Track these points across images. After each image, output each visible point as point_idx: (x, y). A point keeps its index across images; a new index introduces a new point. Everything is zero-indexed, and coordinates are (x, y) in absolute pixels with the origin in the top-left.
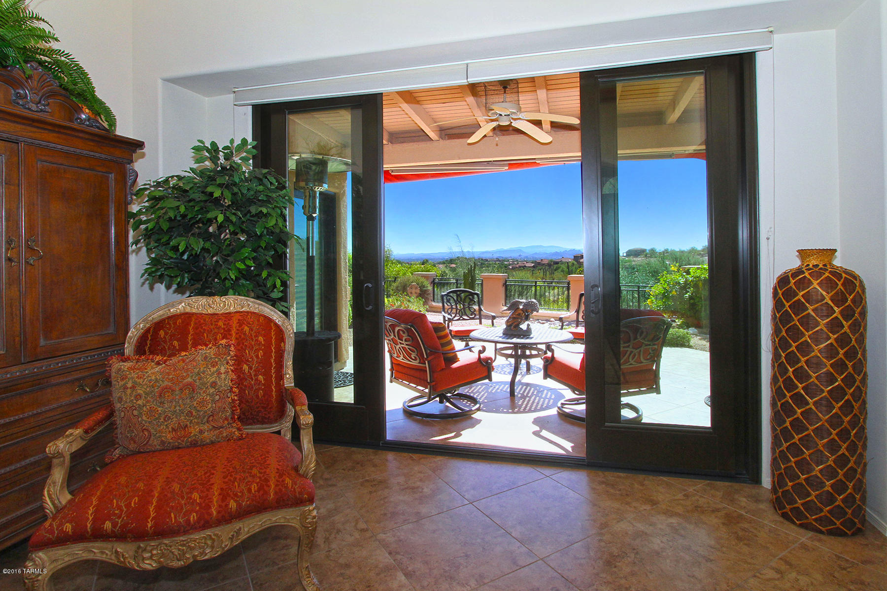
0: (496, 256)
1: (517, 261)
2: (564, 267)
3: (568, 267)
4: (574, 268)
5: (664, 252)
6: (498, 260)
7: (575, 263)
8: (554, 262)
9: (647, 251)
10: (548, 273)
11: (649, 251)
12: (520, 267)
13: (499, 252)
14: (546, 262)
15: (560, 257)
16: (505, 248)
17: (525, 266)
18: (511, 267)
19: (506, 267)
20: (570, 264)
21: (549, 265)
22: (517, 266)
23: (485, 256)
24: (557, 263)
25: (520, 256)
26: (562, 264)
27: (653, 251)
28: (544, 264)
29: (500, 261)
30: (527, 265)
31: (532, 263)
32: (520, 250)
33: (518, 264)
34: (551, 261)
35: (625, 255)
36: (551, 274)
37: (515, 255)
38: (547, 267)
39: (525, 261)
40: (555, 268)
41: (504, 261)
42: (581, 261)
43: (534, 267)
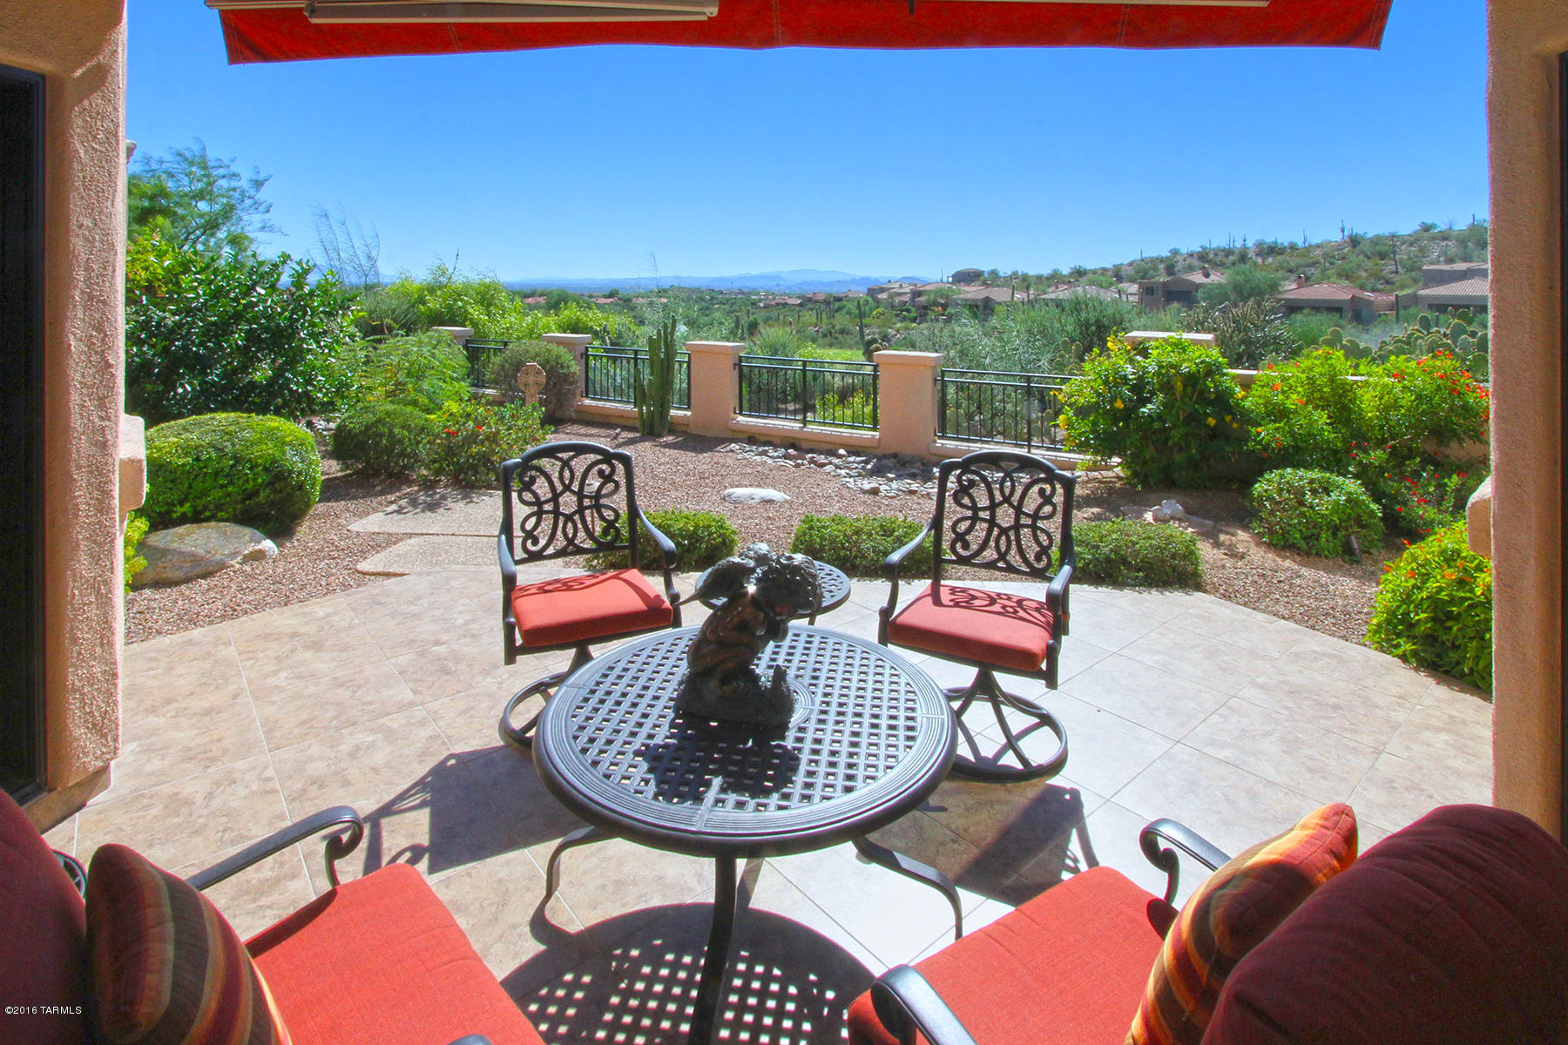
0: (736, 286)
1: (773, 294)
2: (851, 306)
3: (859, 307)
4: (867, 308)
5: (1011, 277)
6: (741, 292)
7: (870, 299)
8: (835, 297)
9: (986, 275)
10: (824, 315)
12: (777, 304)
13: (742, 278)
14: (821, 297)
15: (845, 290)
16: (752, 273)
17: (786, 304)
18: (762, 305)
19: (753, 304)
20: (861, 303)
21: (827, 302)
22: (773, 303)
23: (717, 286)
24: (839, 300)
25: (778, 285)
26: (848, 301)
27: (997, 276)
28: (817, 301)
29: (743, 294)
30: (790, 301)
31: (799, 298)
32: (776, 277)
33: (774, 299)
34: (830, 296)
35: (950, 279)
36: (829, 318)
37: (770, 285)
38: (823, 306)
39: (788, 295)
40: (836, 307)
41: (751, 293)
42: (880, 296)
43: (800, 305)
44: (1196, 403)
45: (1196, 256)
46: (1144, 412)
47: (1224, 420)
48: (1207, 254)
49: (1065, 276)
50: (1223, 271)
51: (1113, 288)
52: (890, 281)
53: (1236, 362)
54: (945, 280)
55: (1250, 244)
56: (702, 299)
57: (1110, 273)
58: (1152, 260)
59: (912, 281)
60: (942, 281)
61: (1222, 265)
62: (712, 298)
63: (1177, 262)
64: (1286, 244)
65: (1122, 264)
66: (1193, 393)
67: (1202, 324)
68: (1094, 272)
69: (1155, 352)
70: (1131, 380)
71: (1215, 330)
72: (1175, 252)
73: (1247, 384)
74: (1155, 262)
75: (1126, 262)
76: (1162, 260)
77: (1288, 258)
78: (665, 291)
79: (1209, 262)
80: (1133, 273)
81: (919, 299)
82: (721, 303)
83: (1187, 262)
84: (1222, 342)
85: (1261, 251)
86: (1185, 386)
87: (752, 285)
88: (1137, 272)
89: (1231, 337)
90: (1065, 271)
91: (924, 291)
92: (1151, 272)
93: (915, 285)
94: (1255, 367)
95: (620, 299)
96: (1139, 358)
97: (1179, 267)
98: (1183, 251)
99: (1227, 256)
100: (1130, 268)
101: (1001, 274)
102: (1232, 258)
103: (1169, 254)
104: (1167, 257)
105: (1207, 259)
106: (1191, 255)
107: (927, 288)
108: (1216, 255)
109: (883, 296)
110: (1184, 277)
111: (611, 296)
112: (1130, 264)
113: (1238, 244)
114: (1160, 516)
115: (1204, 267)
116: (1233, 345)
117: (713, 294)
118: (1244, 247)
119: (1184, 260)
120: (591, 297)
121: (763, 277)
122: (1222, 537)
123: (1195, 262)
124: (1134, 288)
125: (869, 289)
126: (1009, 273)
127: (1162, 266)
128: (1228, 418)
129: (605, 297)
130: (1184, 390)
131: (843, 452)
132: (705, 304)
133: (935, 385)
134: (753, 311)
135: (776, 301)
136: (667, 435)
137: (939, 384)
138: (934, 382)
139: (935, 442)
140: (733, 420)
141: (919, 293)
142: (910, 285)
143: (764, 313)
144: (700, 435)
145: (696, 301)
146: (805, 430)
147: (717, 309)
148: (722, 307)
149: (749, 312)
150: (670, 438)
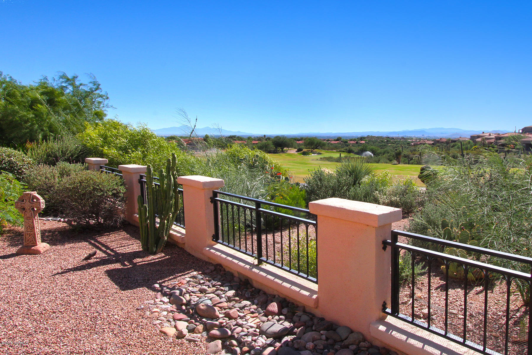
0: (401, 136)
1: (420, 139)
4: (470, 145)
6: (403, 138)
7: (471, 141)
8: (452, 140)
10: (445, 149)
12: (420, 144)
13: (404, 132)
14: (444, 140)
17: (425, 143)
18: (413, 144)
19: (408, 144)
20: (466, 143)
21: (447, 143)
22: (419, 143)
23: (391, 136)
24: (455, 141)
25: (423, 135)
26: (459, 142)
28: (442, 142)
30: (428, 142)
31: (433, 141)
34: (449, 140)
35: (521, 131)
36: (447, 150)
37: (419, 135)
38: (445, 144)
39: (427, 140)
40: (452, 145)
41: (408, 139)
42: (477, 140)
43: (433, 144)
52: (484, 133)
54: (517, 131)
56: (382, 142)
59: (496, 132)
60: (515, 132)
62: (388, 141)
78: (364, 138)
81: (500, 141)
82: (392, 143)
87: (409, 135)
91: (504, 137)
93: (499, 134)
95: (342, 141)
107: (505, 135)
109: (479, 140)
111: (338, 140)
117: (389, 139)
120: (328, 141)
125: (471, 137)
129: (335, 140)
131: (274, 307)
132: (383, 144)
133: (384, 248)
134: (408, 146)
135: (420, 142)
136: (162, 252)
137: (389, 248)
138: (382, 246)
139: (382, 321)
140: (211, 247)
141: (500, 138)
142: (495, 134)
143: (413, 148)
144: (190, 254)
145: (379, 142)
146: (255, 270)
147: (389, 146)
148: (393, 145)
149: (405, 147)
150: (158, 256)
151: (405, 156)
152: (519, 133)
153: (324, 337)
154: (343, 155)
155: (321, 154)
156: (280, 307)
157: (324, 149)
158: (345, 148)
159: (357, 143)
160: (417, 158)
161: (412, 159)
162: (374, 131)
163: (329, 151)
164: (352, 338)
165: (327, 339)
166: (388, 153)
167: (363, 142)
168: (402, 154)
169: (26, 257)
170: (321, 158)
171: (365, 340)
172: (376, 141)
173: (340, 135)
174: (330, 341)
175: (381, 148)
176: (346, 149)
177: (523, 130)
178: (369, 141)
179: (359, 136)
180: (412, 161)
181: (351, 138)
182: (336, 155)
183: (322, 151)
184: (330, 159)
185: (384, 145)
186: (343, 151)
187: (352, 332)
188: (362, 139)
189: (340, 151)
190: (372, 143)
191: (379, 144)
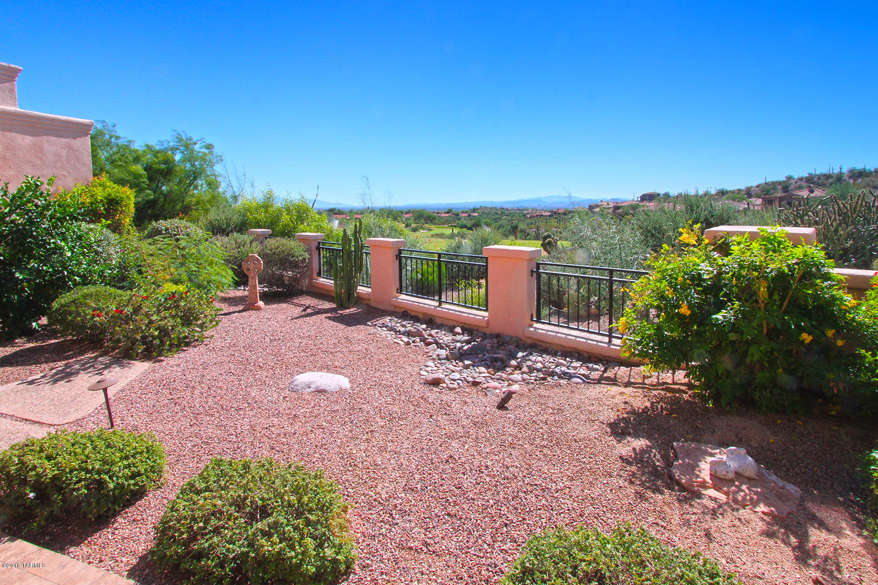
0: (516, 206)
1: (536, 210)
5: (677, 197)
6: (518, 209)
7: (589, 211)
9: (661, 196)
11: (663, 195)
12: (537, 216)
13: (519, 201)
14: (562, 211)
16: (526, 198)
17: (542, 215)
18: (529, 216)
19: (524, 216)
21: (565, 214)
22: (535, 215)
23: (505, 206)
24: (572, 212)
25: (539, 205)
27: (667, 196)
28: (559, 213)
30: (544, 214)
31: (550, 212)
32: (539, 200)
33: (536, 212)
34: (567, 210)
35: (639, 199)
37: (535, 205)
38: (562, 216)
39: (543, 210)
41: (524, 210)
42: (595, 210)
43: (550, 216)
44: (786, 312)
45: (804, 180)
46: (717, 319)
47: (825, 335)
48: (813, 178)
49: (712, 195)
50: (824, 189)
51: (744, 202)
52: (602, 201)
53: (842, 259)
54: (636, 199)
55: (844, 170)
56: (496, 214)
57: (744, 192)
58: (773, 183)
59: (615, 201)
60: (633, 200)
61: (823, 185)
62: (502, 213)
63: (791, 184)
64: (872, 170)
65: (751, 187)
66: (782, 299)
67: (802, 218)
68: (733, 192)
69: (735, 248)
70: (704, 280)
71: (816, 223)
72: (790, 178)
73: (859, 288)
74: (774, 185)
75: (754, 185)
76: (779, 183)
77: (873, 179)
78: (477, 209)
79: (814, 183)
80: (759, 192)
81: (618, 211)
82: (507, 215)
83: (798, 184)
84: (823, 237)
85: (853, 175)
86: (771, 292)
87: (525, 205)
88: (762, 191)
89: (836, 231)
90: (713, 192)
91: (622, 206)
92: (772, 191)
93: (617, 203)
94: (867, 266)
95: (453, 214)
96: (716, 255)
97: (792, 187)
98: (796, 177)
99: (827, 179)
100: (757, 189)
101: (671, 194)
102: (830, 180)
103: (785, 179)
104: (783, 181)
105: (812, 181)
106: (801, 179)
107: (623, 204)
108: (819, 178)
109: (597, 210)
110: (795, 193)
111: (448, 212)
112: (758, 186)
113: (836, 171)
114: (721, 472)
115: (810, 186)
116: (838, 239)
117: (503, 211)
118: (841, 173)
119: (796, 183)
120: (438, 213)
121: (531, 201)
122: (816, 535)
123: (803, 184)
124: (759, 201)
125: (589, 206)
126: (676, 194)
127: (779, 187)
128: (830, 333)
129: (445, 213)
130: (771, 295)
131: (458, 330)
132: (498, 216)
133: (532, 275)
134: (523, 219)
135: (537, 214)
136: (353, 307)
137: (535, 275)
138: (530, 274)
139: (531, 326)
140: (396, 297)
141: (618, 208)
142: (613, 203)
143: (529, 221)
144: (376, 308)
145: (493, 215)
146: (438, 308)
147: (504, 219)
148: (508, 217)
149: (521, 220)
150: (352, 310)
151: (522, 231)
152: (637, 201)
153: (496, 342)
154: (456, 231)
155: (431, 230)
156: (462, 328)
157: (435, 224)
158: (457, 222)
159: (469, 215)
160: (534, 233)
161: (528, 235)
162: (487, 200)
163: (440, 226)
164: (513, 340)
165: (498, 342)
166: (503, 227)
167: (476, 214)
168: (519, 228)
169: (252, 312)
170: (432, 235)
171: (521, 340)
172: (490, 213)
173: (452, 207)
174: (500, 343)
175: (496, 222)
176: (458, 224)
177: (641, 197)
178: (482, 213)
179: (471, 207)
180: (529, 237)
181: (463, 210)
182: (448, 231)
183: (433, 227)
184: (441, 236)
185: (499, 218)
186: (455, 226)
187: (512, 337)
188: (474, 210)
189: (452, 226)
190: (485, 216)
191: (493, 216)
